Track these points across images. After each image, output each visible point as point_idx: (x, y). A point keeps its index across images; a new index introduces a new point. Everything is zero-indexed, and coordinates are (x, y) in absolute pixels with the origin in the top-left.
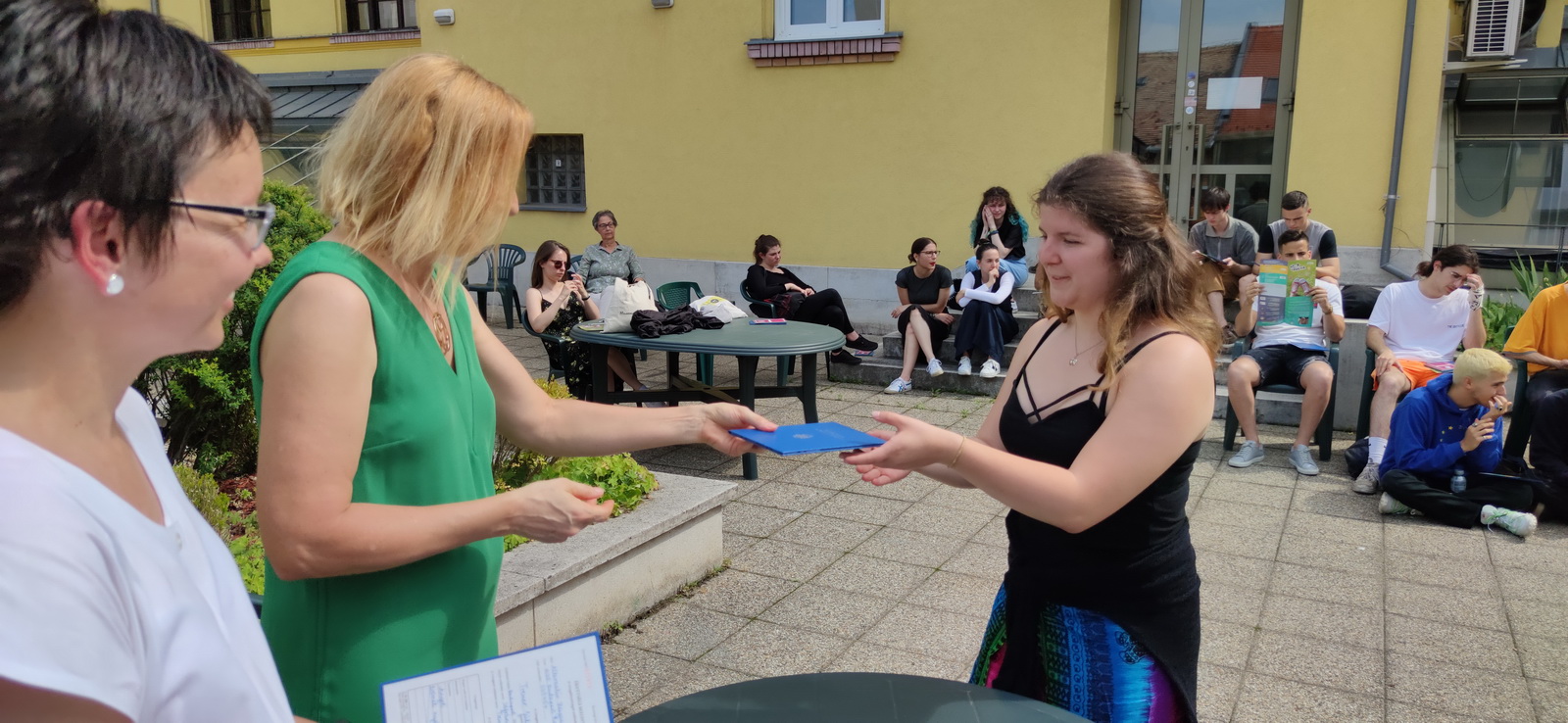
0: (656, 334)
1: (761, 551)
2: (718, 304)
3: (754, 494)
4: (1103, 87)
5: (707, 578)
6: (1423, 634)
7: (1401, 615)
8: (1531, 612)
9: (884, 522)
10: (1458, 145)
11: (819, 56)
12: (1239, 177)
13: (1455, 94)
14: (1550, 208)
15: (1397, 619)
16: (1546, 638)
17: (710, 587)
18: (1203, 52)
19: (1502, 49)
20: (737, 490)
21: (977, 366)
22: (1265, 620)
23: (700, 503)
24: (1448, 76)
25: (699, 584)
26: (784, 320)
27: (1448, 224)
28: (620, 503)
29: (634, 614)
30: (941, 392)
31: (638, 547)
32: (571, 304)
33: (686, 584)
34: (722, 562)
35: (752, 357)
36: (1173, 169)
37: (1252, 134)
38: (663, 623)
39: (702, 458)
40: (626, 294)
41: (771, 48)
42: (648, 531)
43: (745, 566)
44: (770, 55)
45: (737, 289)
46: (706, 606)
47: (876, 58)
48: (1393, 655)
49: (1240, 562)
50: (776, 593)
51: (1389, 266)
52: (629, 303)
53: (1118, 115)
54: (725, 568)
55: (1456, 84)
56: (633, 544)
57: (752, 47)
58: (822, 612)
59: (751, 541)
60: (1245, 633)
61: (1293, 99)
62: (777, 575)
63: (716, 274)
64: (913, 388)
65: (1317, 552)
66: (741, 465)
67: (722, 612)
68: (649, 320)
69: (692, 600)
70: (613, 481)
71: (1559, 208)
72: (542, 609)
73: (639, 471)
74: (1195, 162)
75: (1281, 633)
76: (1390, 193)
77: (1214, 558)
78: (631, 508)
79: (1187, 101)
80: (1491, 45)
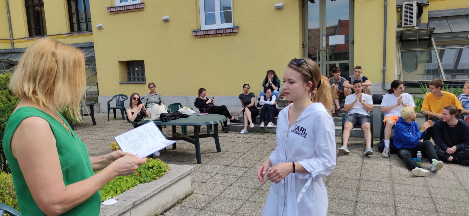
0: (168, 120)
1: (203, 187)
2: (187, 110)
3: (201, 168)
4: (299, 40)
5: (186, 197)
6: (406, 200)
7: (398, 195)
8: (437, 191)
9: (241, 175)
10: (401, 52)
11: (214, 34)
12: (340, 65)
13: (399, 37)
14: (429, 69)
15: (398, 196)
16: (442, 199)
17: (187, 200)
18: (327, 28)
19: (412, 24)
20: (194, 168)
21: (266, 124)
22: (358, 199)
23: (183, 173)
24: (397, 32)
25: (184, 199)
26: (207, 114)
27: (401, 75)
28: (157, 175)
29: (163, 210)
30: (256, 132)
31: (163, 189)
32: (141, 112)
33: (180, 199)
34: (191, 191)
35: (198, 126)
36: (320, 63)
37: (342, 51)
38: (173, 212)
39: (184, 158)
40: (158, 108)
41: (200, 32)
42: (167, 184)
43: (198, 192)
44: (199, 34)
45: (193, 104)
46: (186, 206)
47: (231, 34)
48: (397, 208)
49: (350, 181)
50: (208, 200)
51: (385, 88)
52: (159, 111)
53: (303, 48)
54: (192, 193)
55: (400, 34)
56: (162, 188)
57: (194, 32)
58: (223, 206)
59: (200, 184)
60: (353, 204)
61: (354, 41)
62: (208, 194)
63: (187, 100)
64: (248, 132)
65: (372, 176)
66: (196, 159)
67: (191, 208)
68: (165, 116)
69: (181, 204)
70: (155, 168)
71: (432, 69)
72: (133, 211)
73: (163, 164)
74: (327, 60)
75: (363, 203)
76: (383, 67)
77: (341, 180)
78: (161, 177)
79: (323, 43)
80: (409, 23)
